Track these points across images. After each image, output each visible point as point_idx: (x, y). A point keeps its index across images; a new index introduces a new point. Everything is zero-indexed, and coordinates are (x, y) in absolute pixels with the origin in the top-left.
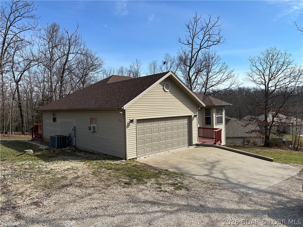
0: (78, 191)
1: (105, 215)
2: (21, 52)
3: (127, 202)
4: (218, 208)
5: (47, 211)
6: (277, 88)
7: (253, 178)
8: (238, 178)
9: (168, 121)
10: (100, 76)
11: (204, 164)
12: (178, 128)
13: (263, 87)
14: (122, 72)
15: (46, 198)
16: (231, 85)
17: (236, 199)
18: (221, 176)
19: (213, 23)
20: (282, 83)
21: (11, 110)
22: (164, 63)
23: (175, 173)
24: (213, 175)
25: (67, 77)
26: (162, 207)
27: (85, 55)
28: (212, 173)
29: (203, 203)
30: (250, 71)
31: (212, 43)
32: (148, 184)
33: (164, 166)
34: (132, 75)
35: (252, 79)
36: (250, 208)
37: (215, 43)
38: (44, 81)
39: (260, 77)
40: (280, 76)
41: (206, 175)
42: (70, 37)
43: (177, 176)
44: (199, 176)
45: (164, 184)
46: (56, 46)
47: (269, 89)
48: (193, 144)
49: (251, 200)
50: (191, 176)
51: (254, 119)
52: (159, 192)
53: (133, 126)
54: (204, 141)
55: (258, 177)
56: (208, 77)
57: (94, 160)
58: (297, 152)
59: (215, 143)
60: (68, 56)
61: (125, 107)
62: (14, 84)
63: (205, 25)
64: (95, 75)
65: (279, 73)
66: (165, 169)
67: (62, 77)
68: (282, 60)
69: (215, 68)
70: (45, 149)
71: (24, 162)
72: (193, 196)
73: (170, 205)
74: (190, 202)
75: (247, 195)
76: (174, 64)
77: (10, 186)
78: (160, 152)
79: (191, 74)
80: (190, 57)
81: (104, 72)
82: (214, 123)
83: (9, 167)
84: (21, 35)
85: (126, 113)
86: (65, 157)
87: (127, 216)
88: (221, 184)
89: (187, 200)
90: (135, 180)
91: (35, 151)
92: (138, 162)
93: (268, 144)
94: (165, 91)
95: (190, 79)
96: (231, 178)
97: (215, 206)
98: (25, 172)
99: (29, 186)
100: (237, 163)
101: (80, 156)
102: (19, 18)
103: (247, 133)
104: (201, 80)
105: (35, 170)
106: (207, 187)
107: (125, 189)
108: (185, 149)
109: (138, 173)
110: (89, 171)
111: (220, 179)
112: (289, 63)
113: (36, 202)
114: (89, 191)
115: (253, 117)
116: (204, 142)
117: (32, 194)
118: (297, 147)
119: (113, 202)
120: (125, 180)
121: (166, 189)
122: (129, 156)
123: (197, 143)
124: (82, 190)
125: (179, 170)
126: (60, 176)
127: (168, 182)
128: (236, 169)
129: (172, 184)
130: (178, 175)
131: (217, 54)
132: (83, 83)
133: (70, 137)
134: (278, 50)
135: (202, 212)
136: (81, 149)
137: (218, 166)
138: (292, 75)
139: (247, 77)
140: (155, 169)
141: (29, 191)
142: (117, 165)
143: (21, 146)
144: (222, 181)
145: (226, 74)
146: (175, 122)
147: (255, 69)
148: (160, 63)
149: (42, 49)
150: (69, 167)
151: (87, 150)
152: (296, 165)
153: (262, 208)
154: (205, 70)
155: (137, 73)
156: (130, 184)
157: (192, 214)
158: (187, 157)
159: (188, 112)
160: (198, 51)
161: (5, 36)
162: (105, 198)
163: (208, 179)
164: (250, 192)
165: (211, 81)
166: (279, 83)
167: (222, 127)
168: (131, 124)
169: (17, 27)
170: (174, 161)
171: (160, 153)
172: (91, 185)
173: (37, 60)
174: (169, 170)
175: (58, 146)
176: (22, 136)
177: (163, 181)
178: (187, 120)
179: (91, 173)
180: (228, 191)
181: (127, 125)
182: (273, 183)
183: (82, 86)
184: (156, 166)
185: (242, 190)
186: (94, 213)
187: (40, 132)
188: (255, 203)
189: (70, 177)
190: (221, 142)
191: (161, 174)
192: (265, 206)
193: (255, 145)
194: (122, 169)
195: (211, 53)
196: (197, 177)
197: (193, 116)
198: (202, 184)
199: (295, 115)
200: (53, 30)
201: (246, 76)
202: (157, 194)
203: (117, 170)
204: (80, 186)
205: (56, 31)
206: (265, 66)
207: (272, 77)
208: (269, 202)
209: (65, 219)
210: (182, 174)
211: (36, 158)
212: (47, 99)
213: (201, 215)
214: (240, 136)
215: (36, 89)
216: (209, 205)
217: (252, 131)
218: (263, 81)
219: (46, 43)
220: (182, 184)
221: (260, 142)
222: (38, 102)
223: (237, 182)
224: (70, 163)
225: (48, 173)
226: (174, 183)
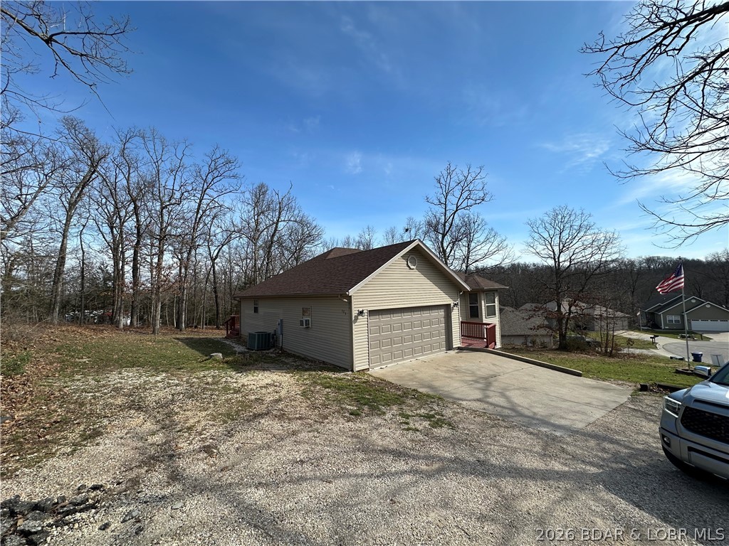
0: (276, 427)
1: (316, 478)
2: (220, 221)
3: (354, 451)
4: (509, 467)
5: (223, 465)
6: (573, 262)
7: (557, 407)
8: (531, 407)
9: (415, 313)
10: (319, 249)
11: (473, 381)
12: (431, 323)
13: (551, 262)
14: (348, 243)
15: (226, 437)
16: (503, 260)
17: (538, 449)
18: (502, 401)
19: (474, 175)
20: (581, 256)
21: (203, 297)
22: (407, 230)
23: (428, 396)
24: (490, 400)
25: (275, 251)
26: (412, 463)
27: (301, 222)
28: (488, 397)
29: (482, 456)
30: (530, 240)
31: (474, 202)
32: (388, 416)
33: (410, 383)
34: (361, 248)
35: (534, 251)
36: (567, 469)
37: (478, 202)
38: (247, 258)
39: (545, 247)
40: (576, 246)
41: (478, 400)
42: (280, 200)
43: (433, 400)
44: (467, 400)
45: (413, 416)
46: (263, 212)
47: (561, 264)
48: (454, 347)
49: (563, 450)
50: (455, 401)
51: (540, 309)
52: (405, 432)
53: (362, 321)
54: (470, 342)
55: (564, 405)
56: (469, 249)
57: (306, 370)
58: (612, 360)
59: (487, 347)
60: (277, 224)
61: (351, 292)
62: (209, 262)
63: (462, 178)
64: (313, 249)
65: (574, 242)
66: (413, 388)
67: (269, 252)
68: (577, 223)
69: (479, 237)
70: (239, 353)
71: (207, 372)
72: (463, 441)
73: (426, 458)
74: (460, 452)
75: (554, 440)
76: (420, 231)
77: (176, 413)
78: (404, 360)
79: (445, 245)
80: (442, 221)
81: (325, 245)
82: (484, 315)
83: (184, 379)
84: (220, 200)
85: (353, 301)
86: (266, 365)
87: (353, 480)
88: (506, 416)
89: (453, 448)
90: (366, 408)
91: (225, 355)
92: (371, 376)
93: (564, 347)
94: (410, 269)
95: (444, 251)
96: (520, 406)
97: (504, 463)
98: (204, 388)
99: (204, 413)
100: (526, 379)
101: (287, 364)
102: (218, 179)
103: (531, 329)
104: (460, 252)
105: (220, 386)
106: (483, 422)
107: (350, 423)
108: (442, 354)
109: (370, 395)
110: (296, 390)
111: (503, 407)
112: (589, 228)
113: (209, 446)
114: (295, 426)
115: (540, 305)
116: (470, 344)
117: (205, 429)
118: (611, 351)
119: (330, 450)
120: (352, 408)
121: (417, 426)
122: (358, 366)
123: (459, 345)
124: (283, 424)
125: (436, 391)
126: (253, 397)
127: (418, 411)
128: (525, 389)
129: (426, 417)
130: (433, 398)
131: (481, 217)
132: (297, 259)
133: (275, 335)
134: (571, 209)
135: (483, 476)
136: (290, 352)
137: (496, 384)
138: (595, 243)
139: (527, 248)
140: (397, 388)
141: (203, 423)
142: (340, 380)
143: (210, 347)
144: (507, 412)
145: (496, 243)
146: (426, 314)
147: (536, 236)
148: (400, 230)
149: (245, 216)
150: (269, 381)
151: (298, 355)
152: (620, 382)
153: (588, 468)
154: (465, 239)
155: (368, 245)
156: (358, 415)
157: (465, 479)
158: (445, 369)
159: (445, 299)
160: (455, 213)
161: (201, 201)
162: (318, 440)
163: (482, 407)
164: (558, 434)
165: (474, 254)
166: (575, 255)
167: (495, 321)
168: (360, 317)
169: (215, 190)
170: (426, 374)
171: (404, 362)
172: (297, 416)
173: (239, 231)
174: (420, 390)
175: (258, 347)
176: (215, 331)
177: (412, 411)
178: (443, 310)
179: (299, 392)
180: (520, 430)
181: (353, 319)
182: (592, 416)
183: (295, 263)
184: (399, 383)
185: (544, 430)
186: (297, 472)
187: (237, 326)
188: (573, 457)
189: (269, 399)
190: (495, 344)
191: (407, 397)
192: (592, 464)
193: (544, 347)
194: (347, 388)
195: (472, 216)
196: (464, 403)
197: (452, 305)
198: (474, 417)
199: (604, 303)
200: (260, 192)
201: (524, 247)
202: (403, 435)
203: (339, 389)
204: (281, 417)
205: (264, 193)
206: (552, 232)
207: (564, 247)
208: (596, 456)
209: (248, 485)
210: (440, 398)
211: (226, 366)
212: (250, 282)
213: (483, 482)
214: (519, 333)
215: (237, 268)
216: (493, 461)
217: (540, 327)
218: (552, 253)
219: (250, 208)
220: (442, 416)
221: (550, 342)
222: (238, 286)
223: (530, 414)
224: (271, 376)
225: (237, 391)
226: (428, 414)
